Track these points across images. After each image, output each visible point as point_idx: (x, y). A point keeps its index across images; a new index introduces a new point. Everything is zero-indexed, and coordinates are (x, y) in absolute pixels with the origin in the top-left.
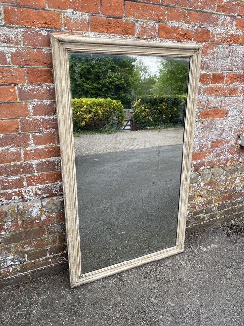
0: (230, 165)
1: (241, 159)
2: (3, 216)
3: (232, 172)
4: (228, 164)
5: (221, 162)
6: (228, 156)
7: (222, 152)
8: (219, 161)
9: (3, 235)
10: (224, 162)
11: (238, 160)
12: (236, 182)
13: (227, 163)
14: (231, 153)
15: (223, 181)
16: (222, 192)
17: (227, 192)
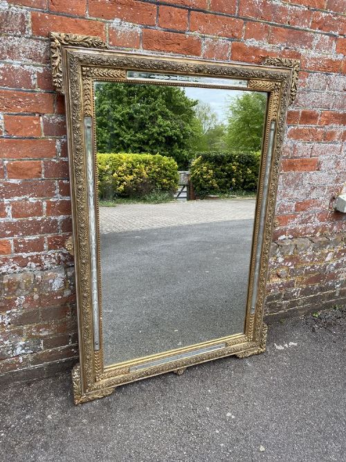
0: (320, 236)
1: (335, 229)
2: (15, 287)
3: (322, 245)
4: (318, 234)
5: (308, 230)
6: (318, 223)
7: (310, 218)
8: (305, 229)
9: (14, 313)
10: (313, 231)
11: (331, 229)
12: (328, 259)
13: (315, 232)
14: (322, 220)
15: (310, 257)
16: (307, 272)
17: (314, 272)
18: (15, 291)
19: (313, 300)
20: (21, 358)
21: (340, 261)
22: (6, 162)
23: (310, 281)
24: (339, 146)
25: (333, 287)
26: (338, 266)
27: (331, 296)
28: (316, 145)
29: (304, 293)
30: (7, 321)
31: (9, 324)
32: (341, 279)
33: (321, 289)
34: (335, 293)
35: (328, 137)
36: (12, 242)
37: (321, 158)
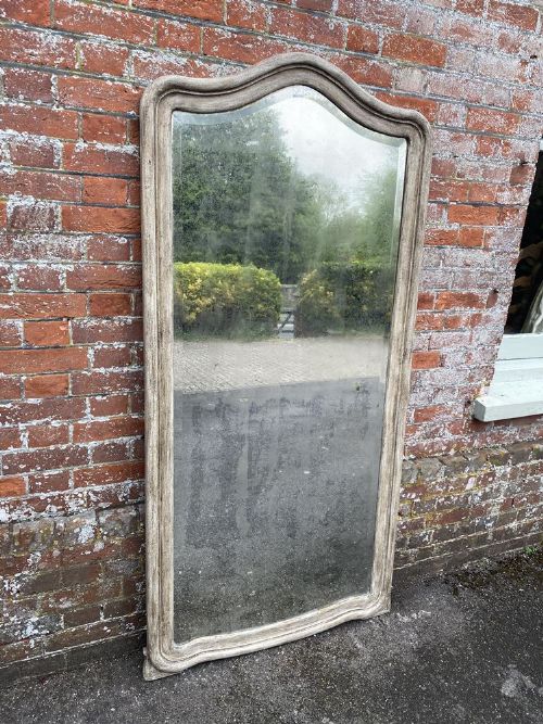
0: (455, 454)
1: (476, 443)
2: (29, 541)
3: (458, 468)
4: (452, 452)
5: (436, 447)
6: (449, 436)
7: (437, 430)
8: (432, 446)
9: (25, 576)
10: (444, 448)
11: (470, 445)
12: (469, 487)
13: (448, 450)
14: (454, 432)
15: (441, 484)
16: (441, 507)
17: (451, 506)
18: (28, 545)
19: (454, 547)
20: (32, 641)
21: (487, 490)
22: (24, 378)
23: (446, 519)
24: (467, 334)
25: (482, 527)
26: (485, 497)
27: (482, 540)
28: (435, 335)
29: (439, 536)
30: (16, 587)
31: (18, 592)
32: (493, 514)
33: (465, 531)
34: (487, 535)
35: (451, 324)
36: (26, 479)
37: (444, 351)
